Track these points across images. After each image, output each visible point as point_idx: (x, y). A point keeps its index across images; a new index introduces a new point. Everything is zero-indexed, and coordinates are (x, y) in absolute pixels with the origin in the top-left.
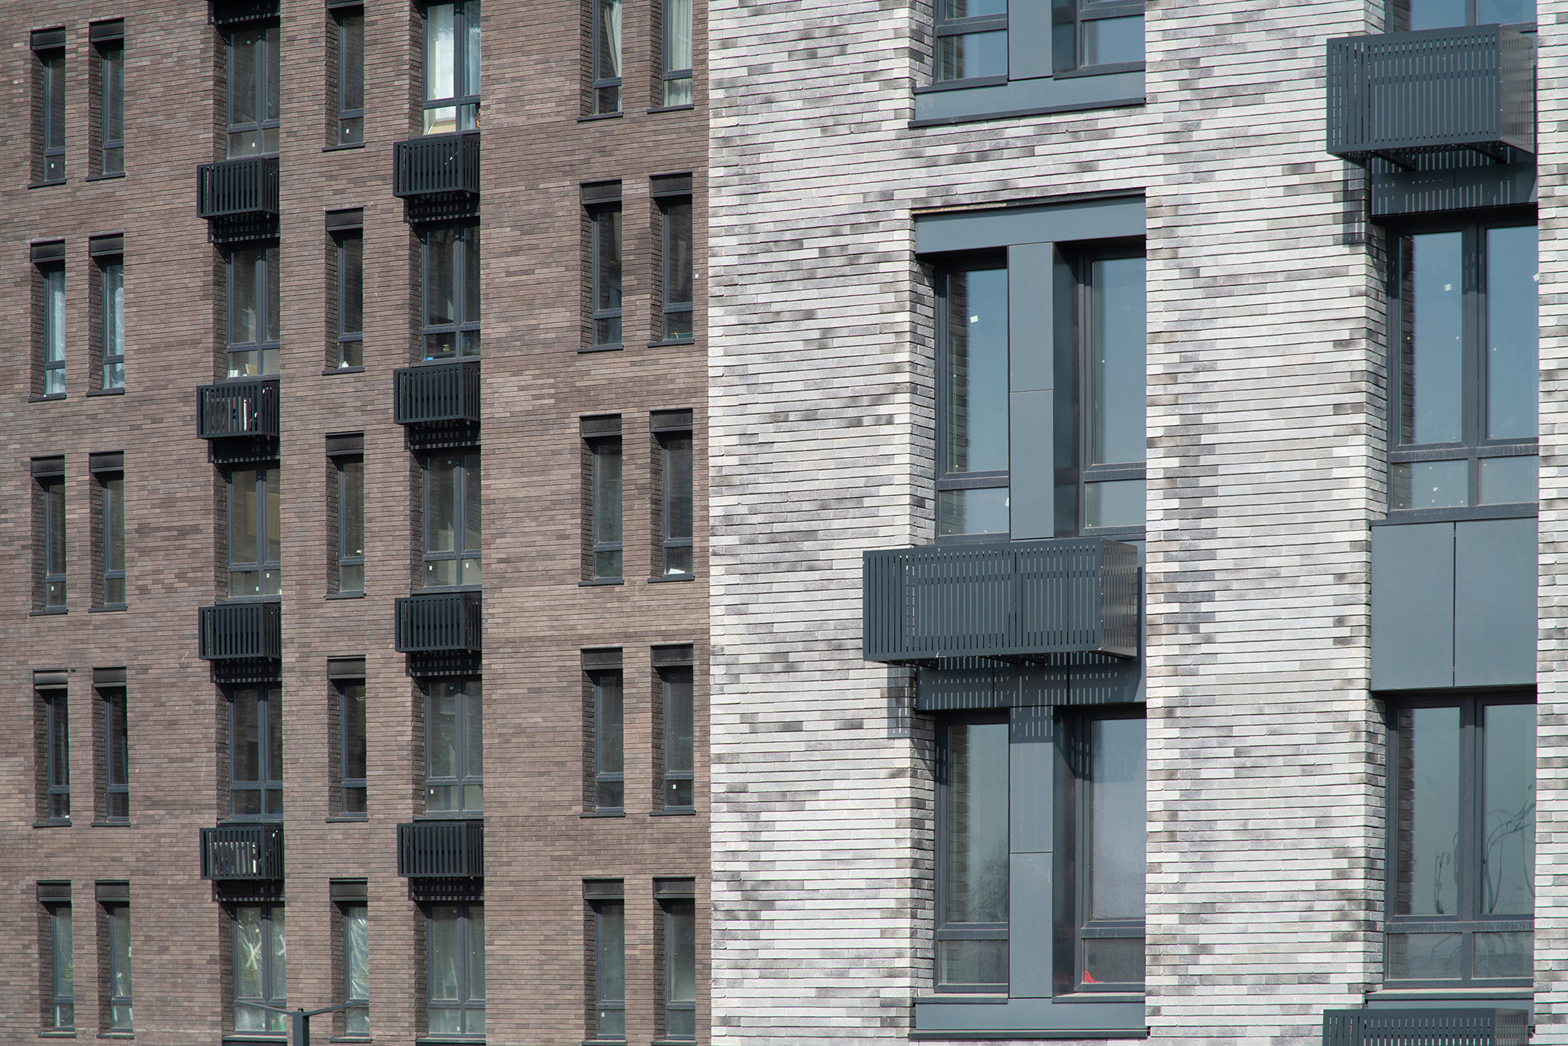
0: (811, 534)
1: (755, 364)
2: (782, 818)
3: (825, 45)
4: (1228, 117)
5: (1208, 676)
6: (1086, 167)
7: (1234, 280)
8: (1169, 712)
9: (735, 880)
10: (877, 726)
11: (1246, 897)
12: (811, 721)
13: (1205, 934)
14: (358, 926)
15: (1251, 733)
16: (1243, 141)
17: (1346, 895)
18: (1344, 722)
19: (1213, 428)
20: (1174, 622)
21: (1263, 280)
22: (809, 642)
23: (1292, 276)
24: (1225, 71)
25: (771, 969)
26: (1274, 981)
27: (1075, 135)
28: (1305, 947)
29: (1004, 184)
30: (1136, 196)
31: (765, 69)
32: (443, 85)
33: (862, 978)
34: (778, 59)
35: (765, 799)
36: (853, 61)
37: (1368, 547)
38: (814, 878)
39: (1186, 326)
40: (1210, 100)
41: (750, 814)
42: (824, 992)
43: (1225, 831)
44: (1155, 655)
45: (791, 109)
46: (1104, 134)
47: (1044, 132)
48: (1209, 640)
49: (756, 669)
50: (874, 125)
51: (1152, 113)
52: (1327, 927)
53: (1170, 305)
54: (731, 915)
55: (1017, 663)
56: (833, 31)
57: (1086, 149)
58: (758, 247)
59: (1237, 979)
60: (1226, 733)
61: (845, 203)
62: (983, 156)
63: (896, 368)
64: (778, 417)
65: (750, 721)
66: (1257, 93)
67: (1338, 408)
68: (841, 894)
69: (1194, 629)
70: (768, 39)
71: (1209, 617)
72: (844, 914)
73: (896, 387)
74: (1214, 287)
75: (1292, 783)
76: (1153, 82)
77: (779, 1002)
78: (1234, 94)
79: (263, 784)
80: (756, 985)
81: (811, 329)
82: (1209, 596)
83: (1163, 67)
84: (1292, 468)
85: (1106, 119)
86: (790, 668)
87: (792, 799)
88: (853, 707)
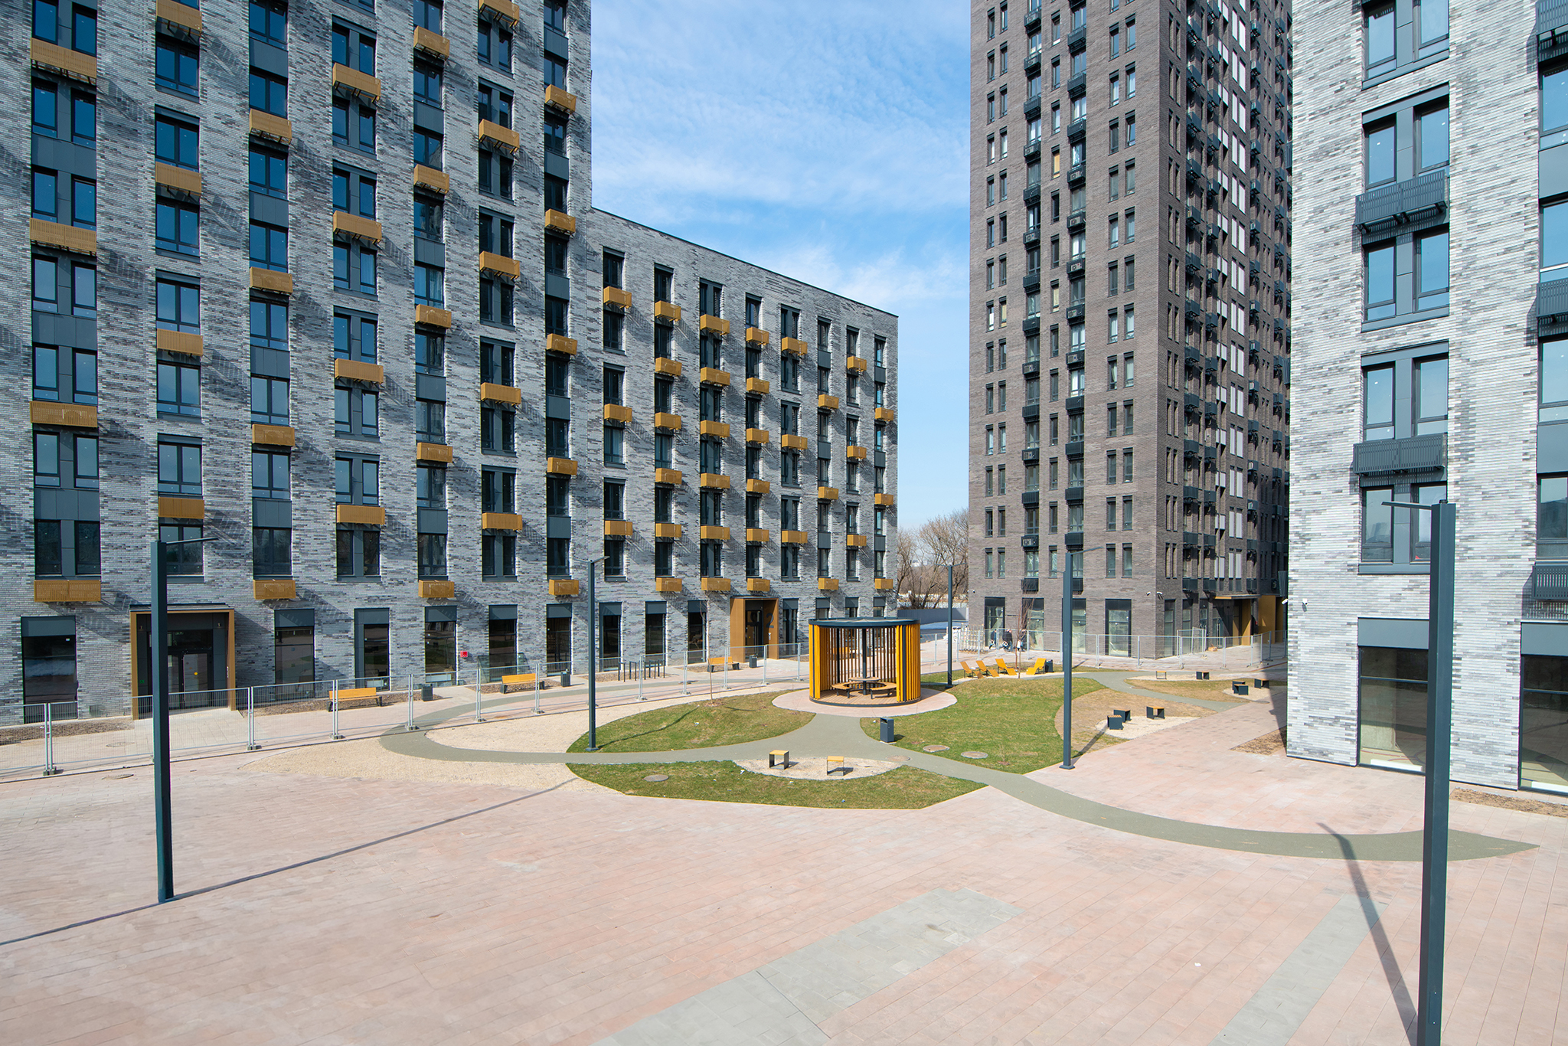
0: (1325, 443)
1: (1306, 400)
2: (1314, 517)
3: (1331, 315)
4: (1481, 315)
5: (1471, 472)
6: (1425, 336)
7: (1482, 362)
8: (1456, 483)
9: (1297, 534)
10: (1347, 492)
11: (1486, 534)
12: (1323, 491)
13: (1469, 545)
14: (1054, 555)
15: (1489, 487)
16: (1487, 321)
17: (1529, 533)
18: (1527, 483)
19: (1474, 403)
20: (1458, 458)
21: (1494, 360)
22: (1323, 471)
23: (1506, 357)
24: (1480, 302)
25: (1308, 557)
26: (1497, 558)
27: (1422, 327)
28: (1511, 548)
29: (1395, 344)
30: (1446, 341)
31: (1310, 323)
32: (1075, 386)
33: (1340, 558)
34: (1315, 321)
35: (1308, 512)
36: (1340, 317)
37: (1537, 432)
38: (1324, 532)
39: (1465, 374)
40: (1473, 312)
41: (1303, 517)
42: (1327, 563)
43: (1478, 515)
44: (1451, 467)
45: (1319, 333)
46: (1433, 326)
47: (1409, 329)
48: (1472, 462)
49: (1305, 479)
50: (1349, 333)
51: (1451, 318)
52: (1519, 541)
53: (1457, 370)
54: (1295, 543)
55: (1397, 473)
56: (1334, 311)
57: (1426, 331)
58: (1306, 370)
59: (1483, 557)
60: (1479, 487)
61: (1337, 356)
62: (1387, 337)
63: (1355, 397)
64: (1314, 413)
65: (1304, 493)
66: (1494, 307)
67: (1525, 393)
68: (1334, 536)
69: (1466, 459)
70: (1312, 315)
71: (1472, 456)
72: (1334, 542)
73: (1355, 402)
74: (1475, 363)
75: (1506, 501)
76: (1452, 309)
77: (1311, 565)
78: (1484, 309)
79: (1034, 527)
80: (1303, 561)
81: (1326, 390)
82: (1472, 450)
83: (1454, 305)
84: (1506, 412)
85: (1432, 322)
86: (1317, 478)
87: (1316, 512)
88: (1338, 487)
